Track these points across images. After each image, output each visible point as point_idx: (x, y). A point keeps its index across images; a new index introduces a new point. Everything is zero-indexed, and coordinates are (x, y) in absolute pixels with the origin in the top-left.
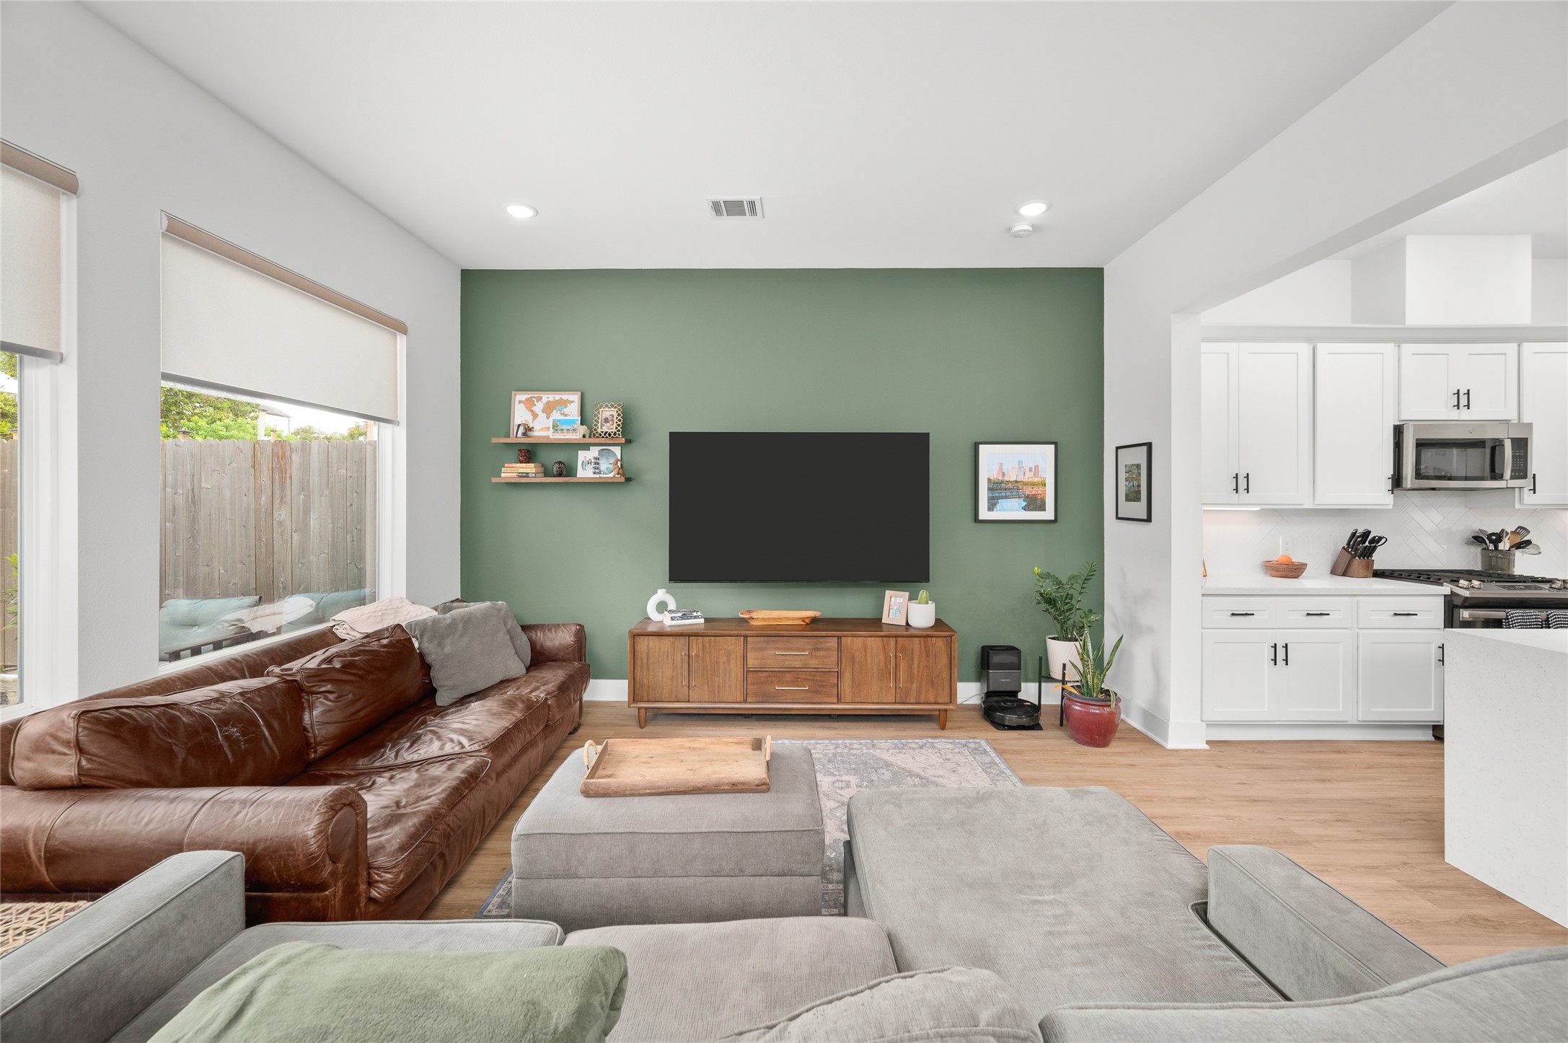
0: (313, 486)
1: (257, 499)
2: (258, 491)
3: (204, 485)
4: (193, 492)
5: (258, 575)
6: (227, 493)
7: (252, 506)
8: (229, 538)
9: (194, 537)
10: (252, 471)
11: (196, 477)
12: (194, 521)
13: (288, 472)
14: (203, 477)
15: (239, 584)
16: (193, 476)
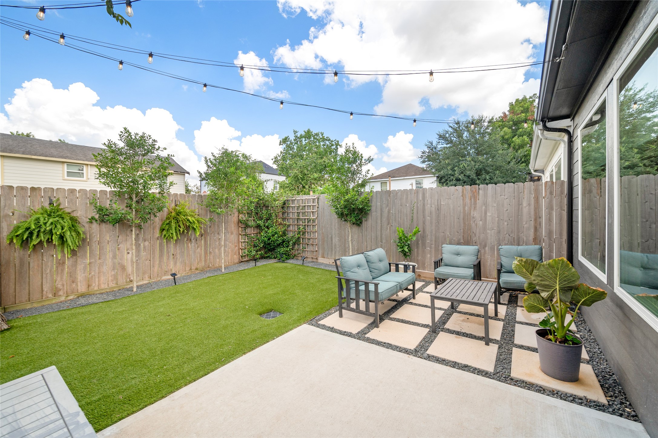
0: (489, 202)
1: (464, 208)
2: (464, 206)
3: (442, 203)
4: (438, 206)
5: (464, 237)
6: (452, 206)
7: (462, 211)
8: (452, 222)
9: (438, 222)
10: (462, 198)
11: (439, 201)
12: (438, 216)
13: (478, 197)
14: (442, 201)
15: (456, 240)
16: (438, 200)
